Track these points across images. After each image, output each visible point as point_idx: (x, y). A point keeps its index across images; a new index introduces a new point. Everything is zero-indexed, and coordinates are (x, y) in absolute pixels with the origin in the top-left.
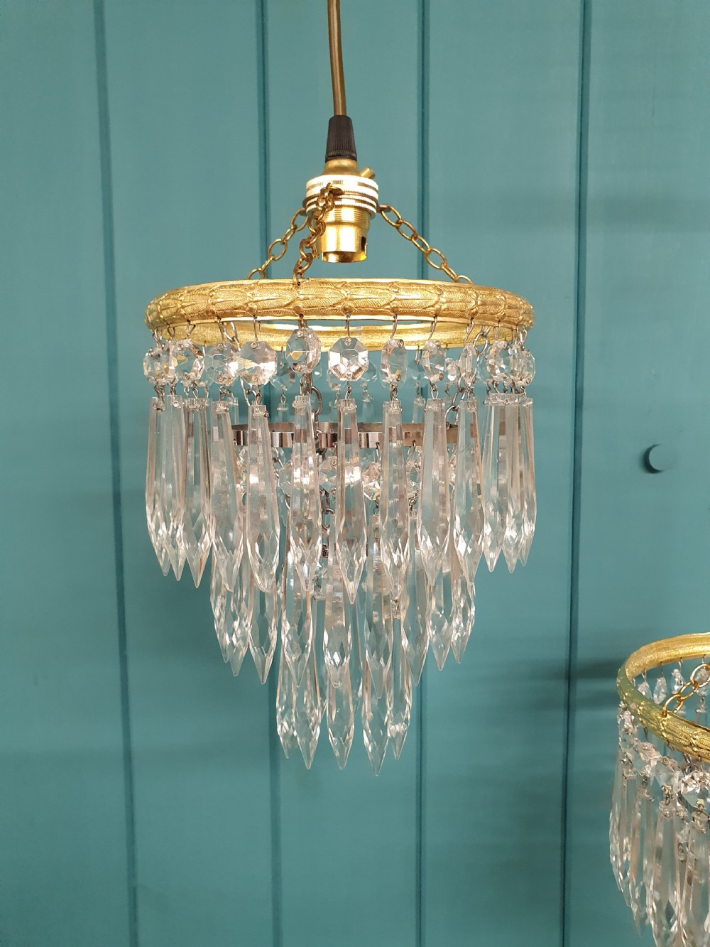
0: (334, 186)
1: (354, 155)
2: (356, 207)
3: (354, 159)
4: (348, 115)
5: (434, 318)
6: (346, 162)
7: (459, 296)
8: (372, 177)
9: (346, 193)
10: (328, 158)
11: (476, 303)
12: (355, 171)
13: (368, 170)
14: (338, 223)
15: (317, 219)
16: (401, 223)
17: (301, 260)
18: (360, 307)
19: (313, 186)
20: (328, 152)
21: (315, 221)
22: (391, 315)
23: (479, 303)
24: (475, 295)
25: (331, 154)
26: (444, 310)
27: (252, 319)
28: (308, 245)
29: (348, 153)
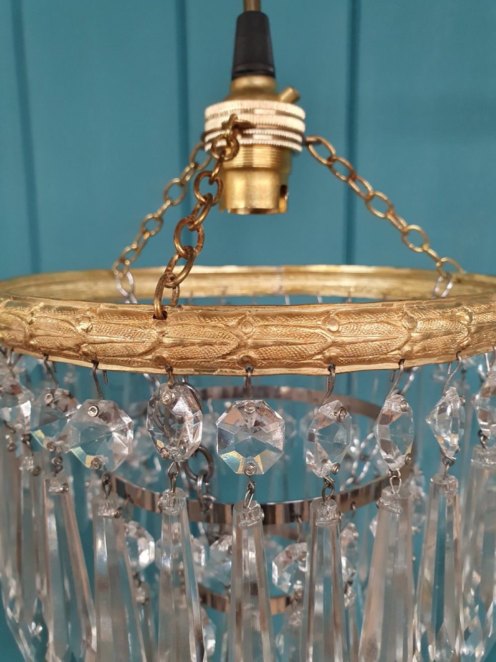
0: (242, 118)
1: (271, 70)
2: (273, 146)
3: (271, 75)
4: (264, 10)
5: (399, 364)
6: (259, 81)
7: (440, 324)
8: (295, 101)
9: (259, 126)
10: (237, 74)
11: (469, 330)
12: (271, 94)
13: (290, 92)
14: (248, 169)
15: (210, 176)
16: (334, 161)
17: (177, 257)
18: (269, 359)
19: (214, 116)
20: (235, 65)
21: (207, 178)
22: (324, 368)
23: (473, 329)
24: (467, 317)
25: (240, 68)
26: (417, 352)
27: (91, 365)
28: (192, 226)
29: (261, 66)
